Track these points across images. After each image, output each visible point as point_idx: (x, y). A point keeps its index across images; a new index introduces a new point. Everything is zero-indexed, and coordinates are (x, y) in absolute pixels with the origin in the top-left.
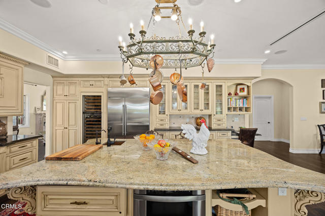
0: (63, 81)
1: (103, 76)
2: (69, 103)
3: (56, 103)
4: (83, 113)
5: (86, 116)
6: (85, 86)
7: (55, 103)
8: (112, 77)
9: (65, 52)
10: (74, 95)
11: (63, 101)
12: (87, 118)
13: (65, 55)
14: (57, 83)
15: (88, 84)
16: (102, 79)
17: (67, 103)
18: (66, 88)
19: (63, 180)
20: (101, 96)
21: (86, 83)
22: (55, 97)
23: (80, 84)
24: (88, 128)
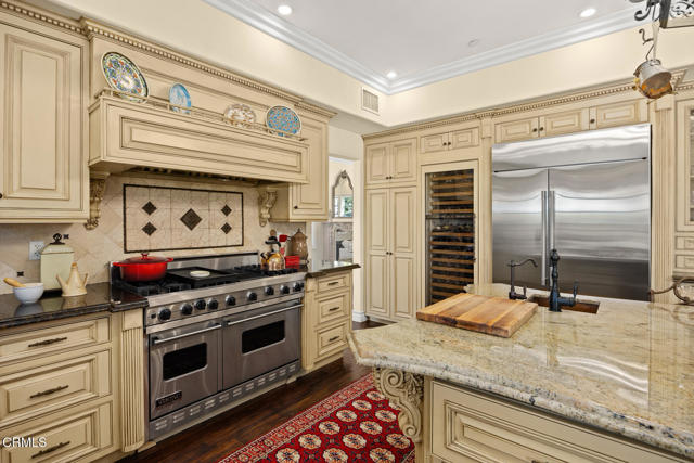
0: (383, 145)
1: (477, 115)
2: (396, 193)
3: (371, 195)
4: (427, 218)
5: (432, 227)
6: (431, 149)
7: (368, 197)
8: (503, 113)
9: (392, 75)
10: (406, 174)
11: (382, 191)
12: (435, 231)
13: (391, 81)
14: (373, 150)
15: (438, 142)
16: (476, 123)
17: (393, 195)
18: (390, 160)
19: (513, 386)
20: (471, 171)
21: (434, 142)
22: (368, 182)
23: (418, 146)
24: (439, 256)
